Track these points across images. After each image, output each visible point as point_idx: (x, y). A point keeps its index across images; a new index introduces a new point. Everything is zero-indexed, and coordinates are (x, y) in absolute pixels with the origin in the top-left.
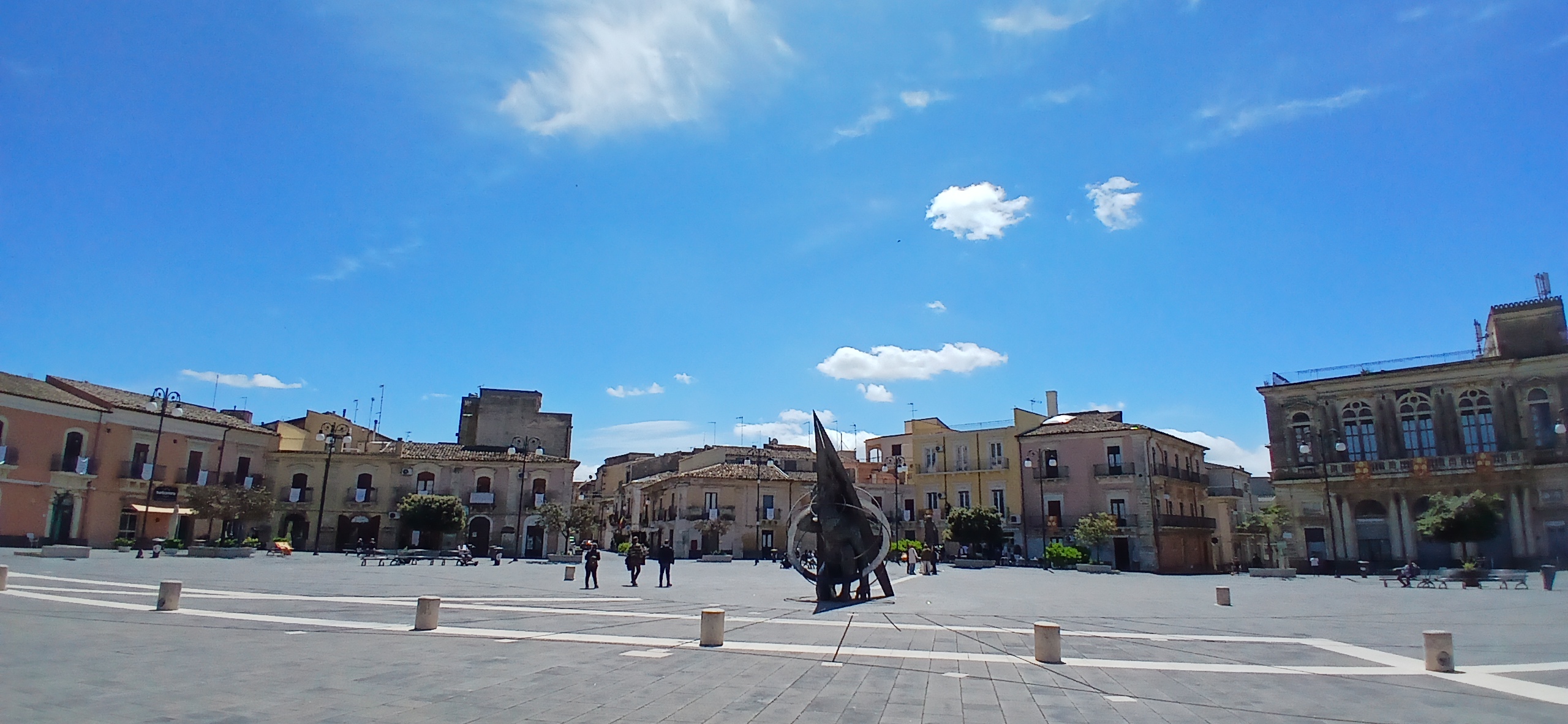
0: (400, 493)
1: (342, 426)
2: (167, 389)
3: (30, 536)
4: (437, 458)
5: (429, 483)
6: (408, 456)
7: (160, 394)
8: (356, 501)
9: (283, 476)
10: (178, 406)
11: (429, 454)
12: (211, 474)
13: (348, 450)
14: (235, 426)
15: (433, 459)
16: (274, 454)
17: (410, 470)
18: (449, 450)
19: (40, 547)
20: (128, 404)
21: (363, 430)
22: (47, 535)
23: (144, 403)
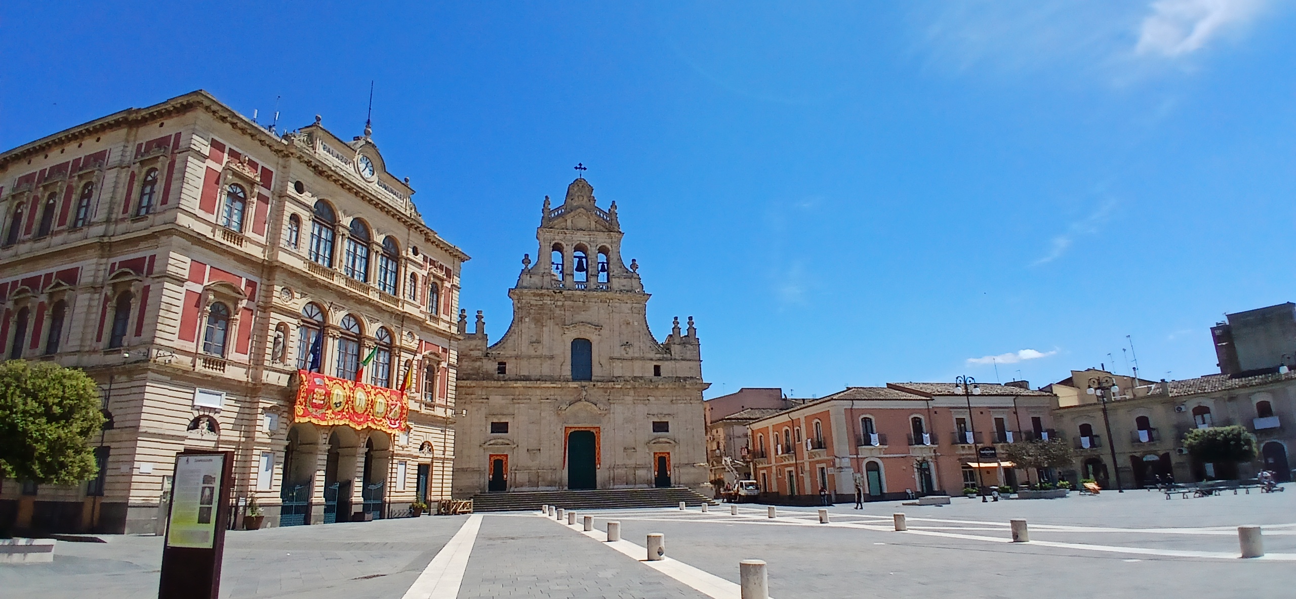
0: (1181, 431)
1: (1106, 379)
2: (964, 376)
3: (909, 491)
4: (1206, 391)
5: (1206, 416)
6: (1176, 394)
7: (960, 381)
8: (1141, 442)
9: (1071, 428)
10: (976, 387)
11: (1197, 389)
12: (1014, 433)
13: (1118, 397)
14: (1019, 394)
15: (1201, 393)
16: (1058, 412)
17: (1182, 407)
18: (1216, 381)
19: (917, 499)
20: (941, 392)
21: (1125, 378)
22: (919, 490)
23: (952, 388)
